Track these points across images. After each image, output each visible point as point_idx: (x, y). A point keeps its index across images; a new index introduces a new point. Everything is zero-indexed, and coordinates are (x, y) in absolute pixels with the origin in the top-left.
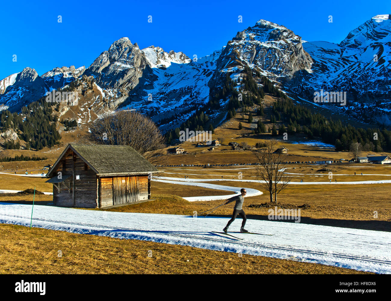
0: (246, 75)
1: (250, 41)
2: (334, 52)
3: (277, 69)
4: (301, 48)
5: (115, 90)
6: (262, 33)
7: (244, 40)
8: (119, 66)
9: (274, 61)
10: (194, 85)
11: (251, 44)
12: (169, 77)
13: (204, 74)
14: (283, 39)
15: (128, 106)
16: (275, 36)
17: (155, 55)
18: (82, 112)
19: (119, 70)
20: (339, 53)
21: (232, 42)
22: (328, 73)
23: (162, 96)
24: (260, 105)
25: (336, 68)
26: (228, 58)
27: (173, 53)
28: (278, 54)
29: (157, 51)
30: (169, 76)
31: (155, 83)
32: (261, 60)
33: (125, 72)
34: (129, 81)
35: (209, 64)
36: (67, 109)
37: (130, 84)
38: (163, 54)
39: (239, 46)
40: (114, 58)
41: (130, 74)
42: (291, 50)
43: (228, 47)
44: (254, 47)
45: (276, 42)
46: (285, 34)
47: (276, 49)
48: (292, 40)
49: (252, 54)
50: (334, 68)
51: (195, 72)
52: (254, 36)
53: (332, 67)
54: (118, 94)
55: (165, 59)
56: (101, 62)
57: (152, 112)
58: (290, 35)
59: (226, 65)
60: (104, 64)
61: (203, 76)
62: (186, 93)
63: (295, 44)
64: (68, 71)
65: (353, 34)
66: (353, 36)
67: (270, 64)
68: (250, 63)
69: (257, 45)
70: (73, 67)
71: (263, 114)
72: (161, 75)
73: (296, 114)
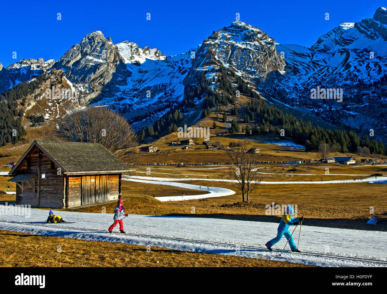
0: (221, 74)
1: (225, 41)
2: (306, 56)
3: (251, 69)
4: (274, 50)
5: (87, 85)
6: (237, 33)
7: (220, 39)
8: (91, 60)
9: (249, 62)
10: (169, 82)
11: (227, 44)
12: (143, 74)
13: (179, 72)
14: (258, 41)
15: (99, 102)
16: (249, 37)
17: (129, 50)
18: (50, 107)
19: (91, 64)
20: (310, 57)
21: (208, 41)
22: (299, 76)
23: (135, 92)
24: (234, 105)
25: (307, 71)
26: (203, 56)
27: (148, 49)
28: (252, 55)
29: (131, 47)
30: (143, 72)
31: (129, 79)
32: (236, 61)
33: (97, 66)
34: (101, 76)
35: (184, 62)
36: (33, 103)
37: (102, 79)
38: (137, 49)
39: (214, 45)
40: (86, 51)
41: (102, 68)
42: (265, 51)
43: (204, 45)
44: (230, 47)
45: (251, 43)
46: (259, 36)
47: (251, 50)
48: (265, 42)
49: (227, 54)
51: (170, 70)
52: (230, 36)
53: (303, 70)
54: (90, 89)
55: (139, 55)
56: (72, 56)
57: (125, 108)
58: (264, 37)
59: (201, 64)
60: (75, 57)
61: (178, 74)
62: (161, 91)
63: (269, 46)
64: (35, 63)
65: (322, 39)
66: (323, 41)
67: (245, 64)
68: (225, 63)
69: (233, 45)
70: (42, 60)
71: (237, 113)
72: (135, 71)
73: (269, 115)
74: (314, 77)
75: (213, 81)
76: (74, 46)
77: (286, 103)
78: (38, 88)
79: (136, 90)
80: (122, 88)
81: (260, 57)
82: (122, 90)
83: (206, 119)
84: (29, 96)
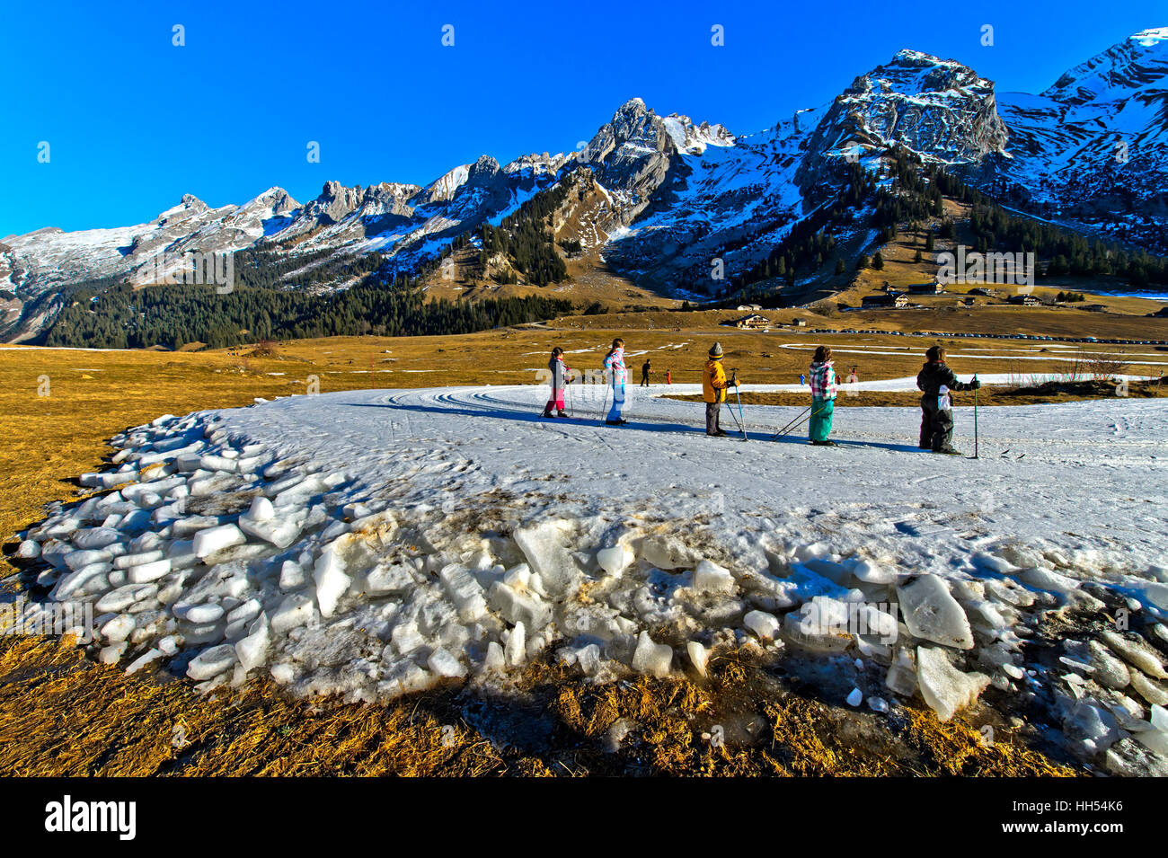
1: (882, 95)
2: (1045, 114)
3: (946, 148)
4: (993, 106)
5: (629, 192)
6: (907, 76)
7: (870, 92)
8: (633, 150)
9: (939, 133)
10: (764, 182)
11: (887, 100)
12: (711, 170)
13: (777, 163)
14: (955, 88)
15: (650, 220)
16: (938, 81)
17: (682, 129)
18: (583, 229)
19: (633, 156)
20: (1055, 116)
21: (845, 98)
22: (1044, 157)
23: (707, 202)
24: (942, 217)
25: (1058, 146)
26: (838, 129)
27: (706, 126)
28: (947, 118)
29: (683, 124)
30: (709, 167)
31: (689, 179)
32: (910, 132)
33: (644, 160)
34: (651, 176)
35: (777, 145)
36: (562, 223)
37: (652, 181)
38: (692, 128)
39: (859, 105)
40: (623, 135)
41: (652, 163)
42: (974, 109)
43: (836, 108)
44: (893, 106)
45: (940, 94)
46: (960, 77)
47: (942, 108)
48: (973, 89)
49: (888, 119)
50: (1053, 146)
51: (759, 160)
52: (890, 84)
53: (1048, 144)
54: (635, 199)
55: (696, 137)
56: (602, 144)
57: (700, 228)
58: (970, 79)
59: (835, 144)
60: (607, 146)
61: (774, 167)
62: (754, 197)
63: (981, 96)
64: (539, 160)
65: (1072, 75)
66: (1073, 80)
67: (931, 138)
68: (886, 138)
69: (900, 103)
70: (547, 155)
71: (954, 234)
72: (695, 165)
73: (1032, 236)
74: (1083, 158)
75: (882, 173)
76: (602, 128)
77: (1031, 212)
78: (566, 198)
79: (708, 198)
80: (681, 195)
81: (963, 121)
82: (682, 199)
83: (890, 244)
84: (557, 212)
